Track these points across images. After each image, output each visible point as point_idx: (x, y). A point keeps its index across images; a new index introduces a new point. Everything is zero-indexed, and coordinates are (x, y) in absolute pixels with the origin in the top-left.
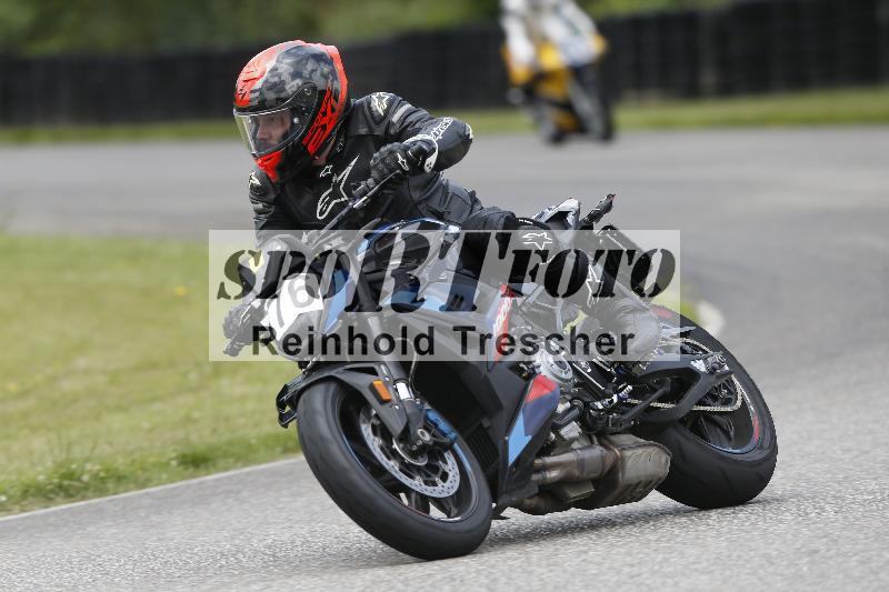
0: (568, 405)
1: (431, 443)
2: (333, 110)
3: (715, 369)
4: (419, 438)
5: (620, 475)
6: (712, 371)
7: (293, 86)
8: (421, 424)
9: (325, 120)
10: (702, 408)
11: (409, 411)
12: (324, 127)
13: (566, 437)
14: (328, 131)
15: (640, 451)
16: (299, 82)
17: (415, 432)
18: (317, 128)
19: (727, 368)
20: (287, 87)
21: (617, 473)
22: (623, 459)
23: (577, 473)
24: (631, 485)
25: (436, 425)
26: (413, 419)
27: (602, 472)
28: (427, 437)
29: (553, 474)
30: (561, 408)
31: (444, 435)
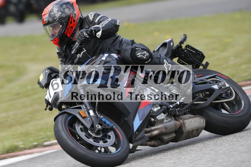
0: (159, 108)
1: (101, 129)
2: (74, 21)
3: (221, 87)
4: (96, 128)
5: (184, 129)
6: (220, 88)
7: (58, 15)
8: (98, 123)
9: (72, 25)
10: (217, 101)
11: (93, 119)
12: (72, 27)
13: (159, 119)
14: (74, 29)
15: (191, 120)
16: (60, 13)
17: (95, 126)
18: (69, 28)
19: (227, 85)
20: (56, 15)
21: (182, 128)
22: (184, 123)
23: (164, 131)
24: (190, 131)
25: (105, 123)
26: (95, 122)
27: (176, 129)
28: (100, 127)
29: (156, 132)
30: (155, 109)
31: (108, 125)
